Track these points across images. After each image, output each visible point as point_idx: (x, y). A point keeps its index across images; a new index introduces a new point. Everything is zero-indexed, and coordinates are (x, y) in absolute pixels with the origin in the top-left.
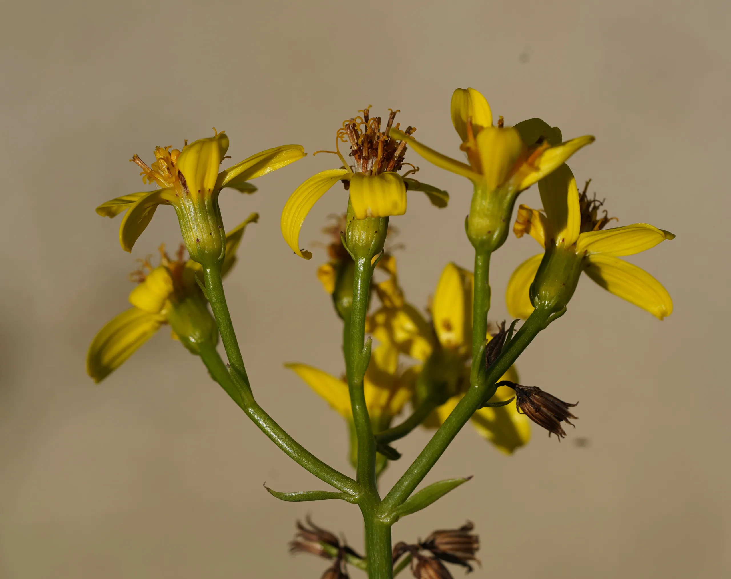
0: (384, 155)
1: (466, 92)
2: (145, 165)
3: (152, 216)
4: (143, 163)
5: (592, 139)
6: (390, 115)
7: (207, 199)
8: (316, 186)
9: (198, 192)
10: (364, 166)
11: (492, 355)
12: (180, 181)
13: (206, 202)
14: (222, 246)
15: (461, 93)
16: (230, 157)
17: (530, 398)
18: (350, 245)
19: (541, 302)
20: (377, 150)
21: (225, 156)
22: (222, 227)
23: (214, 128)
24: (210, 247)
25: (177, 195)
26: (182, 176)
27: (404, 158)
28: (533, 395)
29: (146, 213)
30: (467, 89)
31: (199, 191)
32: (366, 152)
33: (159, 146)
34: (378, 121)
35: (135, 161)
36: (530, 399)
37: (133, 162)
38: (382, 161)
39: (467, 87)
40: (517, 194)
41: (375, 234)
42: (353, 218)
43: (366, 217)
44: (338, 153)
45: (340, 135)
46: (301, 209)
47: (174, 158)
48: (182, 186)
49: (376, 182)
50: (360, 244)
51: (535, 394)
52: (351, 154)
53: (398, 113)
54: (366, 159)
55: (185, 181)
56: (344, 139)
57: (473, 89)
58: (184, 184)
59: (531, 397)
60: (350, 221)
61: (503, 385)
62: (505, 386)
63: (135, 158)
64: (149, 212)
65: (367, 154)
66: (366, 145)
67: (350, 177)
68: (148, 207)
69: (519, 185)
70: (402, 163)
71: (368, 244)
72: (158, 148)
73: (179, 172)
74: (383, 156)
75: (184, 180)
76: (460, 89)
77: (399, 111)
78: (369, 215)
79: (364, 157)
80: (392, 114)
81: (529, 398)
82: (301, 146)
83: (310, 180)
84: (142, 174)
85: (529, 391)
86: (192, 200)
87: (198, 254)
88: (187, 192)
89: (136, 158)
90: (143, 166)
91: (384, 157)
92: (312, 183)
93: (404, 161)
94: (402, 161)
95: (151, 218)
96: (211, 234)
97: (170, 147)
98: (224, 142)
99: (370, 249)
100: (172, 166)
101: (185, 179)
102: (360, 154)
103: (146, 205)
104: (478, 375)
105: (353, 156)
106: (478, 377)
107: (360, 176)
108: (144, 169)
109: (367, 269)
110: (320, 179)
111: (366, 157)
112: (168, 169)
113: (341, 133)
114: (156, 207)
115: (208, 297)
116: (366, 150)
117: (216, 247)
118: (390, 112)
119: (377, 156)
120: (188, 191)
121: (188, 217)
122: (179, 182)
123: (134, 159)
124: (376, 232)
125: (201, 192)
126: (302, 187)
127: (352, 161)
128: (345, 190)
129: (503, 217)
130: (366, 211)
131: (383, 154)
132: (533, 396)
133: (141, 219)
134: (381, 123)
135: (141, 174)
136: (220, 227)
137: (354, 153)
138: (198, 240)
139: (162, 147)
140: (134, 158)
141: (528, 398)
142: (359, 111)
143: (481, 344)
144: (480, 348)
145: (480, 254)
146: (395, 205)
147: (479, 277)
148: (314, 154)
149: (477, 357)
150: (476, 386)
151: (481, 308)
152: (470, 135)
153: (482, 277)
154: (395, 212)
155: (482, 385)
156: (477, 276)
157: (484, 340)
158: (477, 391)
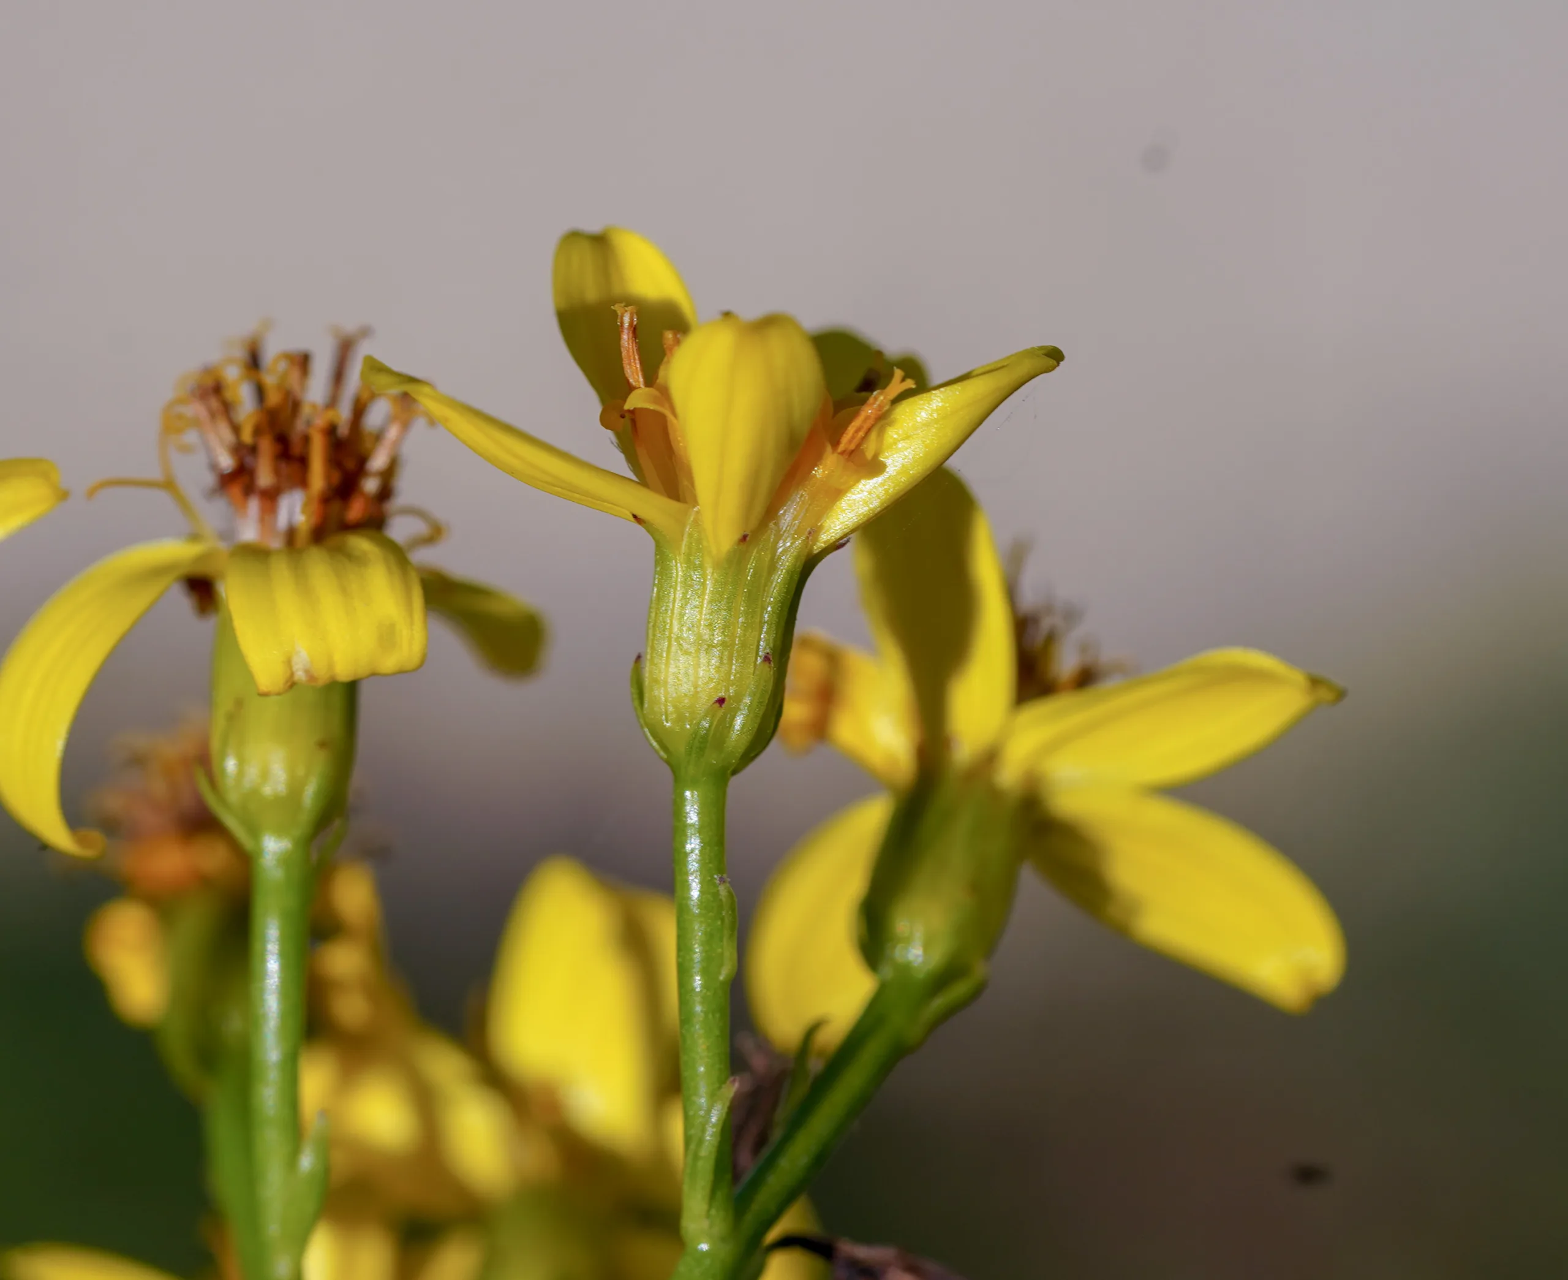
0: (332, 478)
1: (601, 242)
5: (1055, 356)
10: (262, 520)
15: (585, 247)
18: (233, 797)
20: (303, 462)
27: (395, 490)
30: (599, 233)
32: (267, 474)
34: (303, 362)
38: (326, 500)
39: (602, 227)
40: (808, 564)
41: (317, 751)
42: (237, 702)
43: (292, 684)
44: (168, 485)
45: (174, 424)
49: (318, 565)
50: (267, 790)
52: (215, 490)
53: (364, 336)
54: (270, 497)
56: (184, 441)
57: (622, 231)
60: (228, 715)
61: (787, 1249)
65: (271, 480)
66: (267, 447)
67: (213, 570)
69: (814, 532)
70: (389, 506)
71: (295, 788)
74: (329, 483)
76: (574, 236)
77: (369, 332)
78: (300, 675)
79: (262, 490)
80: (341, 345)
91: (332, 484)
93: (399, 502)
94: (392, 501)
99: (300, 806)
102: (245, 483)
104: (710, 1206)
106: (708, 1216)
107: (255, 554)
109: (296, 876)
111: (268, 489)
113: (177, 414)
116: (266, 467)
118: (334, 337)
119: (306, 484)
124: (322, 744)
129: (764, 647)
130: (289, 662)
131: (329, 476)
134: (311, 370)
137: (226, 481)
142: (225, 344)
143: (713, 1096)
144: (708, 1112)
145: (693, 784)
146: (387, 637)
147: (693, 864)
148: (92, 493)
149: (701, 1141)
150: (704, 1247)
151: (705, 973)
152: (634, 372)
153: (702, 862)
154: (389, 663)
155: (723, 1240)
156: (685, 863)
157: (722, 1082)
158: (708, 1262)
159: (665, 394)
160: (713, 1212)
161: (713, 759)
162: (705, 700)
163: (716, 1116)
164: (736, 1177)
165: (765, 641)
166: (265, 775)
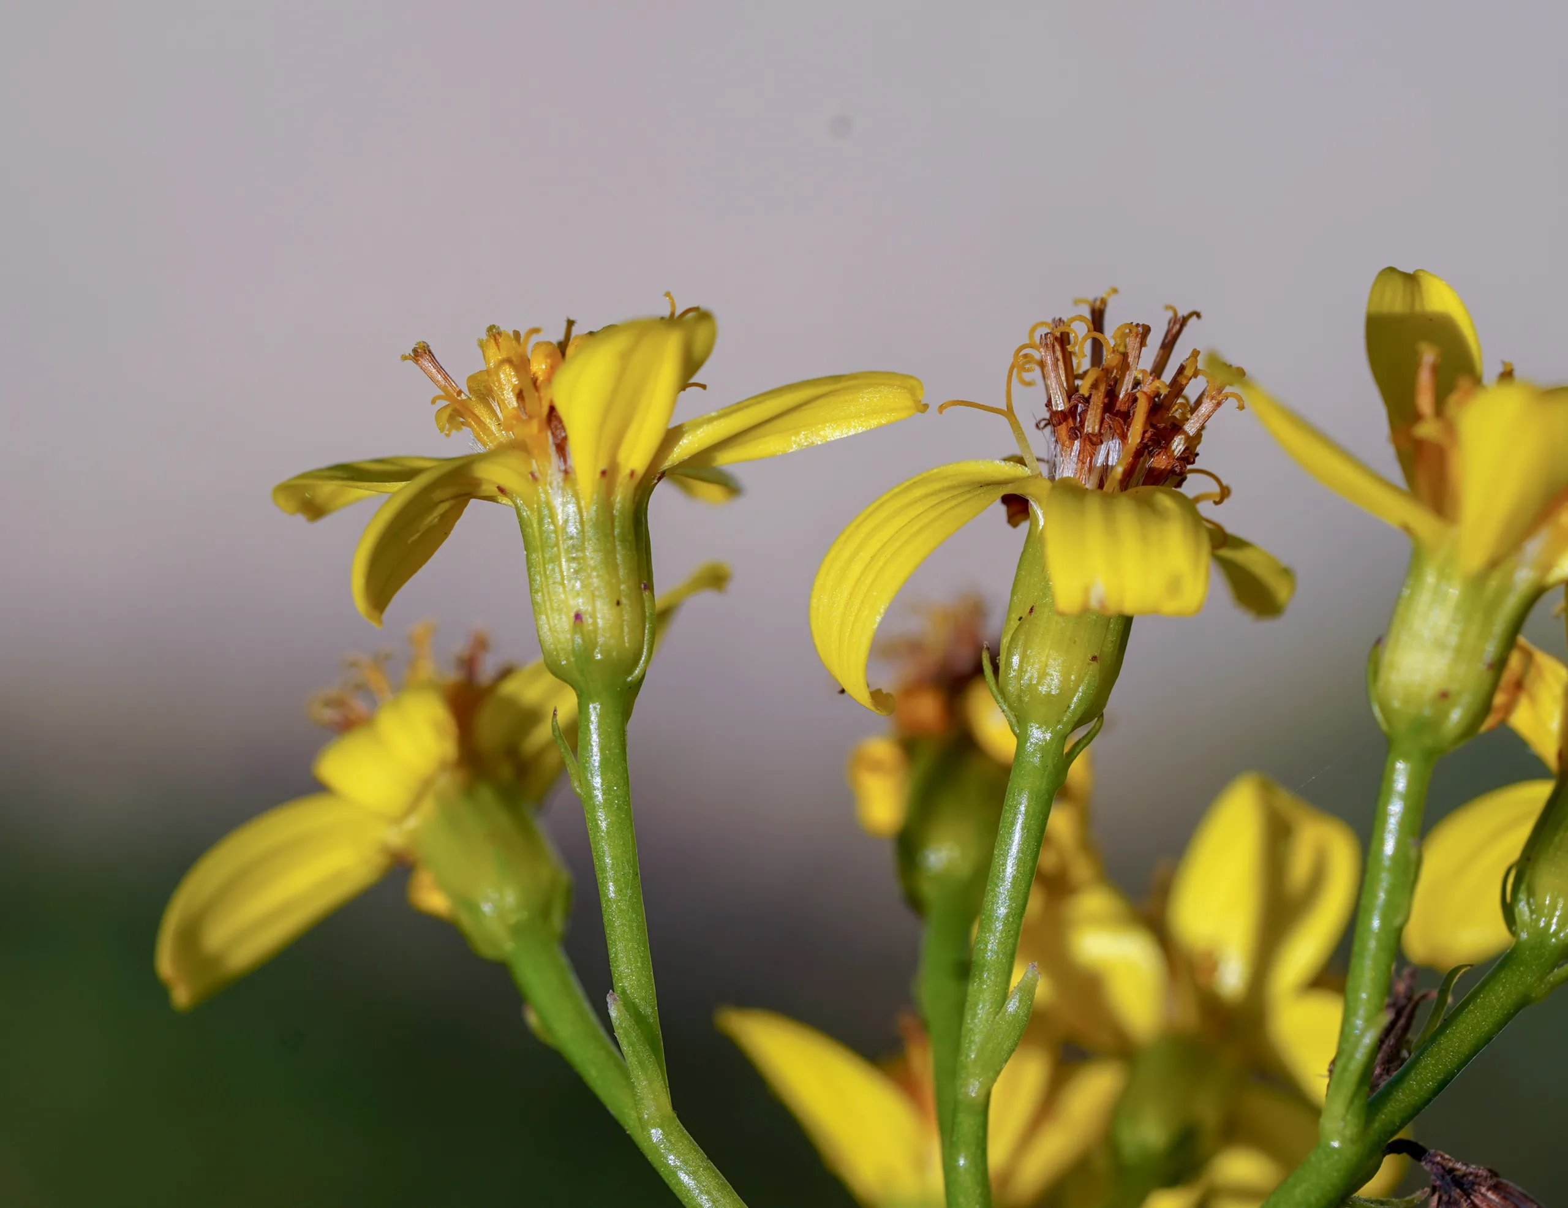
0: (1146, 435)
1: (1411, 280)
2: (446, 376)
3: (452, 527)
4: (440, 369)
6: (1169, 323)
7: (621, 497)
8: (933, 503)
9: (598, 475)
10: (1081, 459)
11: (1377, 1062)
12: (549, 434)
13: (618, 506)
14: (646, 642)
15: (1399, 282)
16: (704, 387)
17: (1472, 1197)
18: (1011, 688)
19: (1538, 920)
20: (1126, 417)
21: (692, 381)
22: (649, 586)
23: (668, 294)
24: (612, 641)
25: (533, 475)
26: (560, 421)
27: (1197, 455)
28: (1483, 1190)
29: (435, 518)
30: (1412, 273)
31: (604, 473)
32: (1095, 421)
33: (496, 324)
34: (1143, 333)
35: (416, 362)
36: (1472, 1202)
37: (410, 363)
38: (1138, 454)
39: (1415, 270)
40: (1538, 592)
41: (1089, 664)
42: (1032, 609)
43: (1085, 610)
44: (1009, 414)
45: (1021, 361)
46: (885, 563)
47: (539, 367)
48: (552, 450)
49: (1126, 513)
50: (1043, 689)
51: (1488, 1189)
52: (1043, 424)
53: (1194, 318)
54: (1094, 441)
55: (565, 439)
56: (1027, 376)
57: (1432, 275)
58: (561, 448)
59: (1476, 1197)
60: (1020, 619)
61: (1399, 1152)
62: (1404, 1155)
63: (418, 352)
64: (443, 516)
65: (1097, 428)
66: (1098, 399)
67: (1030, 491)
68: (442, 501)
69: (1548, 567)
70: (1189, 467)
71: (1066, 692)
72: (494, 333)
73: (552, 409)
74: (1143, 439)
75: (563, 435)
76: (1392, 270)
77: (1198, 315)
78: (1093, 603)
79: (1088, 435)
80: (1175, 323)
81: (1470, 1199)
82: (916, 379)
83: (915, 483)
84: (437, 401)
85: (1471, 1178)
86: (576, 496)
87: (572, 659)
88: (566, 472)
89: (421, 352)
90: (439, 377)
91: (1145, 441)
92: (918, 492)
93: (1199, 464)
94: (1193, 463)
95: (446, 534)
96: (618, 603)
97: (536, 331)
98: (701, 334)
99: (1069, 707)
100: (533, 389)
101: (565, 431)
102: (1072, 426)
103: (439, 495)
104: (1347, 1110)
105: (1049, 429)
106: (1344, 1119)
107: (1070, 490)
108: (444, 389)
109: (1050, 763)
110: (946, 484)
111: (1093, 435)
112: (520, 396)
113: (1026, 356)
114: (465, 504)
115: (581, 788)
116: (1095, 416)
117: (627, 645)
118: (1170, 314)
119: (1124, 437)
120: (571, 467)
121: (557, 545)
122: (547, 436)
123: (416, 356)
124: (1094, 658)
125: (608, 474)
126: (887, 501)
127: (1041, 442)
128: (1009, 527)
129: (1487, 656)
130: (1087, 591)
131: (1145, 432)
132: (1482, 1194)
133: (418, 532)
134: (1147, 342)
135: (433, 402)
136: (645, 586)
137: (1056, 419)
138: (578, 617)
139: (507, 328)
140: (415, 351)
141: (1465, 1197)
142: (1077, 302)
143: (1369, 1021)
144: (1362, 1035)
145: (1406, 758)
146: (1174, 586)
147: (1393, 823)
148: (941, 408)
149: (1351, 1057)
150: (1336, 1144)
151: (1385, 919)
152: (1425, 402)
153: (1402, 824)
154: (1170, 607)
155: (1353, 1141)
156: (1384, 821)
157: (1379, 1010)
158: (1336, 1157)
159: (1450, 429)
160: (1349, 1117)
161: (1428, 741)
162: (1431, 691)
163: (1369, 1039)
164: (1374, 1087)
165: (1491, 649)
166: (1043, 675)
